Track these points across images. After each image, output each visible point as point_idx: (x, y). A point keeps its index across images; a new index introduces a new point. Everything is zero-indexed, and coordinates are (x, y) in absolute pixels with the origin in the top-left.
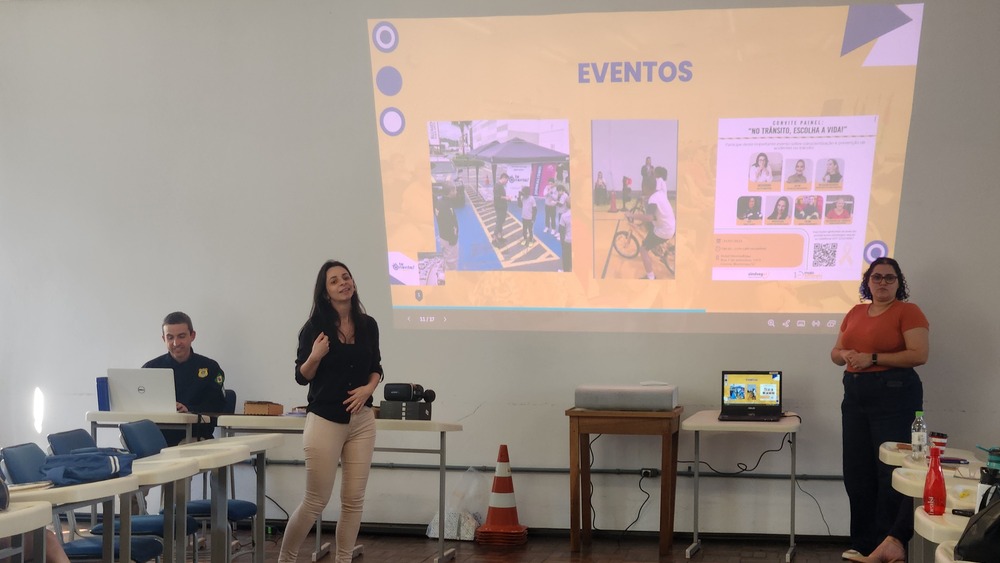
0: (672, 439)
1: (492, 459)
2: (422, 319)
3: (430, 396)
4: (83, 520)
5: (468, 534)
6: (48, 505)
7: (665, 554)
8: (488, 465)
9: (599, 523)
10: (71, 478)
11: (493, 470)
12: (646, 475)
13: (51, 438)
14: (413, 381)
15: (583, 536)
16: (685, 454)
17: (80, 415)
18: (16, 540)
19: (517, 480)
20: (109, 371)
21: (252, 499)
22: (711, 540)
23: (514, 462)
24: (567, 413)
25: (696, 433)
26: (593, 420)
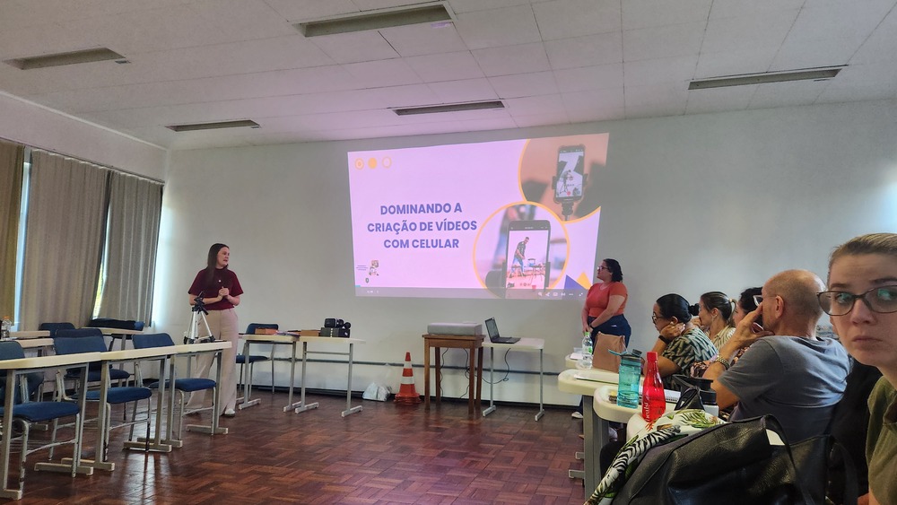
2: (368, 292)
3: (348, 325)
11: (402, 365)
24: (423, 336)
25: (492, 348)
26: (436, 340)
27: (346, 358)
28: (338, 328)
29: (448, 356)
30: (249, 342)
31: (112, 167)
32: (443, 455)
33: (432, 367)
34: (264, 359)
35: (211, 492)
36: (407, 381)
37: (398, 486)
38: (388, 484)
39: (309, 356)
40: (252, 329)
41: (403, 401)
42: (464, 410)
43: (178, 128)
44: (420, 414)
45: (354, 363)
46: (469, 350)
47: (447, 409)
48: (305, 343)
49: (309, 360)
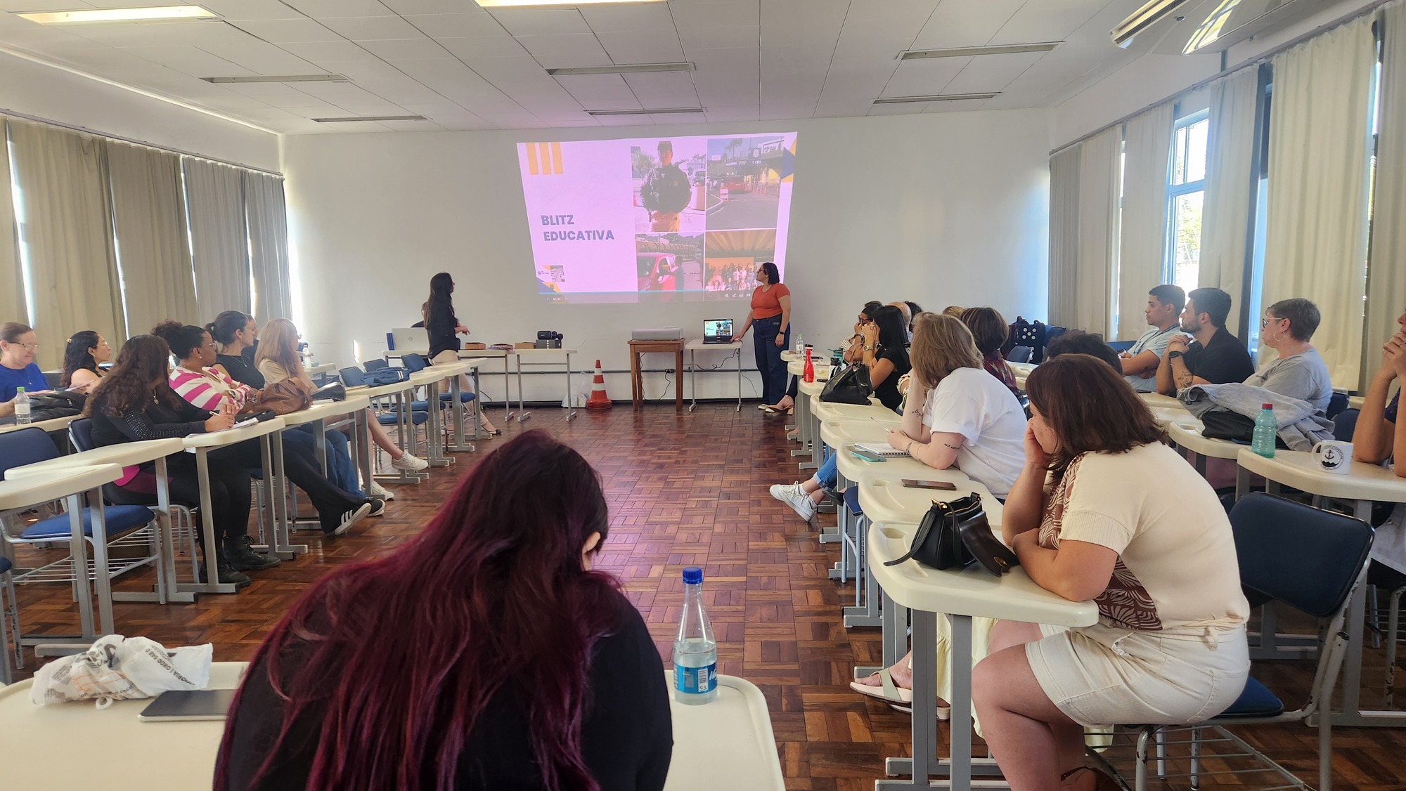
0: (681, 354)
1: (593, 367)
2: (554, 299)
3: (560, 337)
4: (385, 406)
5: (583, 404)
6: (367, 396)
7: (679, 410)
8: (591, 370)
9: (646, 396)
10: (378, 383)
11: (594, 372)
12: (668, 372)
13: (365, 364)
14: (552, 331)
15: (639, 404)
16: (687, 360)
17: (380, 351)
18: (351, 415)
19: (605, 376)
20: (393, 330)
21: (474, 392)
22: (701, 402)
23: (603, 368)
24: (628, 343)
25: (692, 351)
26: (640, 346)
27: (564, 368)
29: (645, 360)
33: (636, 372)
36: (598, 387)
39: (523, 369)
43: (318, 120)
48: (518, 356)
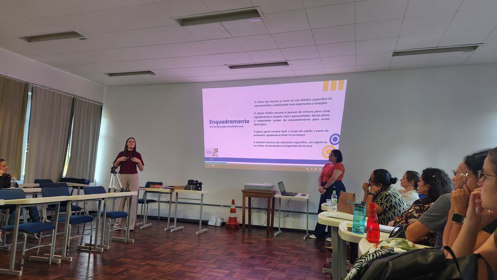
1: (230, 203)
3: (201, 184)
5: (219, 224)
11: (230, 207)
14: (195, 180)
24: (242, 191)
25: (280, 198)
26: (249, 193)
28: (195, 185)
29: (255, 202)
30: (146, 192)
31: (75, 95)
32: (252, 258)
33: (247, 208)
34: (154, 201)
35: (124, 275)
36: (233, 215)
37: (227, 275)
38: (222, 273)
40: (149, 185)
41: (230, 227)
42: (264, 233)
43: (111, 75)
44: (239, 234)
45: (204, 205)
46: (267, 199)
47: (254, 231)
48: (177, 193)
49: (179, 203)
